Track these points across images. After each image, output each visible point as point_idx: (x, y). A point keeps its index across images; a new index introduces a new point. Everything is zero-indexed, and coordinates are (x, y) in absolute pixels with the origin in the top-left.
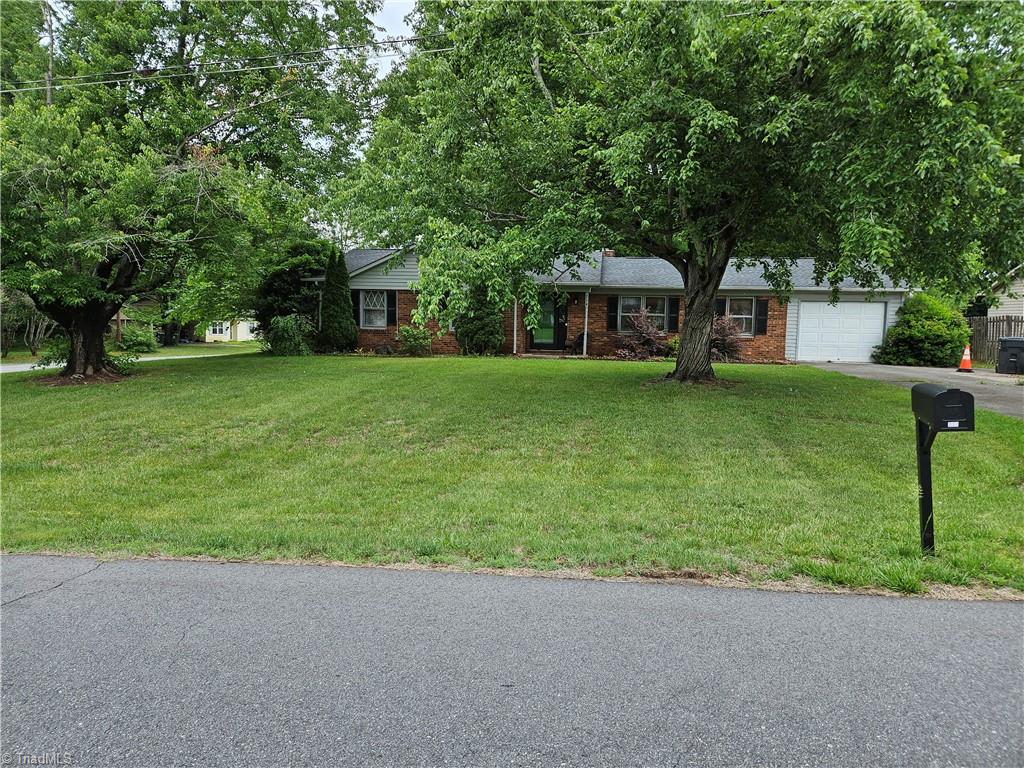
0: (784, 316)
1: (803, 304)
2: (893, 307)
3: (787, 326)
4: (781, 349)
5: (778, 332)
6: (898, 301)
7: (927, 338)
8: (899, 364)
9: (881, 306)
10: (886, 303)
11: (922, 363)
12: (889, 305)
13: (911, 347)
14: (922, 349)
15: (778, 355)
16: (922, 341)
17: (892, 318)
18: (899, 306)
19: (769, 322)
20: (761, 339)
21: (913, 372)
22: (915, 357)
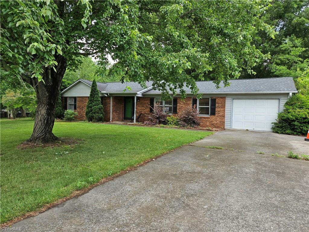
0: (224, 106)
1: (234, 100)
2: (284, 101)
3: (225, 111)
4: (223, 123)
5: (221, 114)
6: (286, 98)
7: (297, 119)
8: (282, 133)
9: (277, 101)
10: (279, 99)
11: (295, 133)
12: (281, 101)
13: (290, 124)
14: (294, 125)
15: (221, 126)
16: (294, 121)
17: (282, 108)
18: (286, 101)
19: (216, 109)
20: (213, 117)
21: (283, 138)
22: (291, 129)
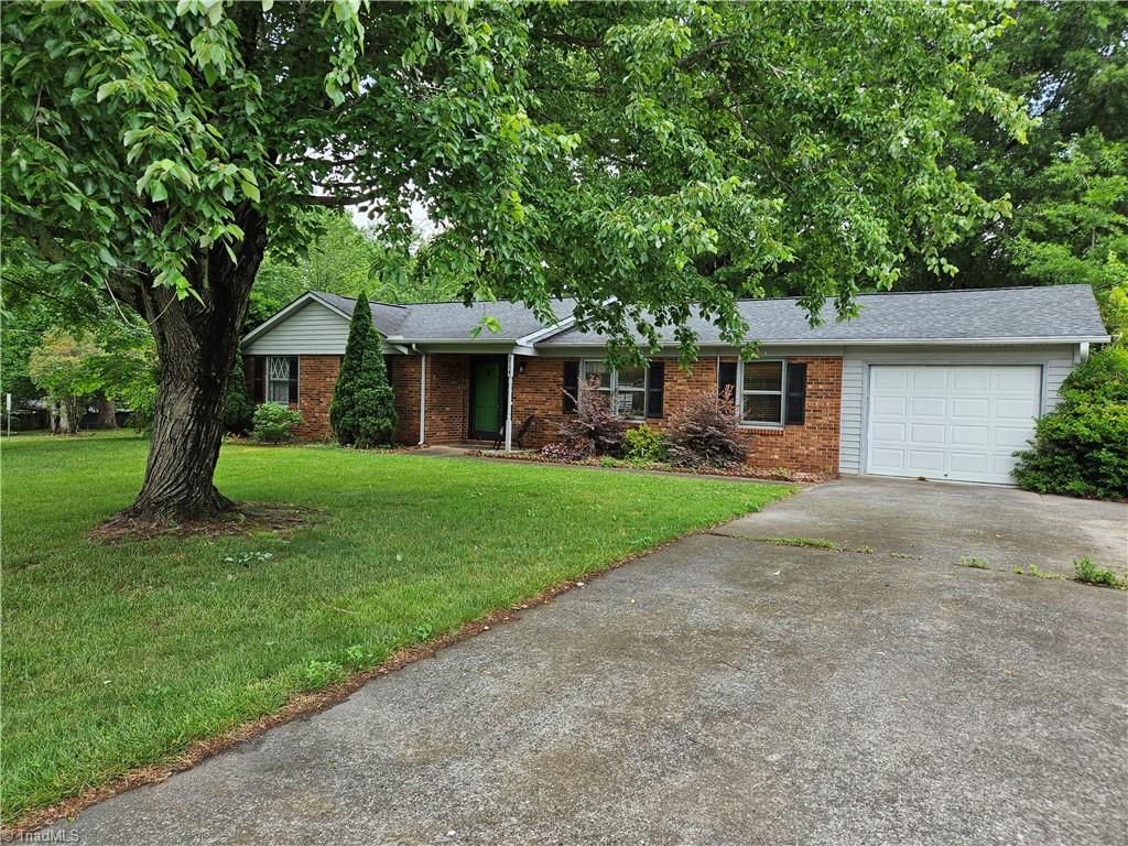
0: (835, 393)
1: (873, 370)
2: (1058, 373)
3: (842, 410)
4: (833, 453)
5: (825, 420)
6: (1069, 363)
7: (1107, 439)
8: (1052, 492)
9: (1034, 373)
10: (1042, 366)
11: (1101, 492)
12: (1047, 371)
13: (1080, 459)
14: (1098, 463)
15: (825, 465)
16: (1097, 446)
17: (1053, 399)
18: (1068, 372)
19: (808, 403)
20: (796, 433)
21: (1054, 511)
22: (1086, 478)
